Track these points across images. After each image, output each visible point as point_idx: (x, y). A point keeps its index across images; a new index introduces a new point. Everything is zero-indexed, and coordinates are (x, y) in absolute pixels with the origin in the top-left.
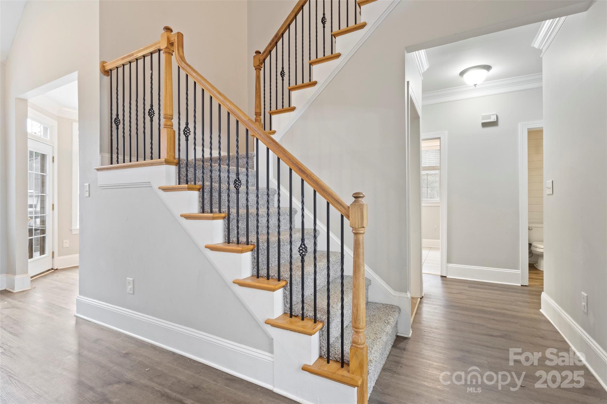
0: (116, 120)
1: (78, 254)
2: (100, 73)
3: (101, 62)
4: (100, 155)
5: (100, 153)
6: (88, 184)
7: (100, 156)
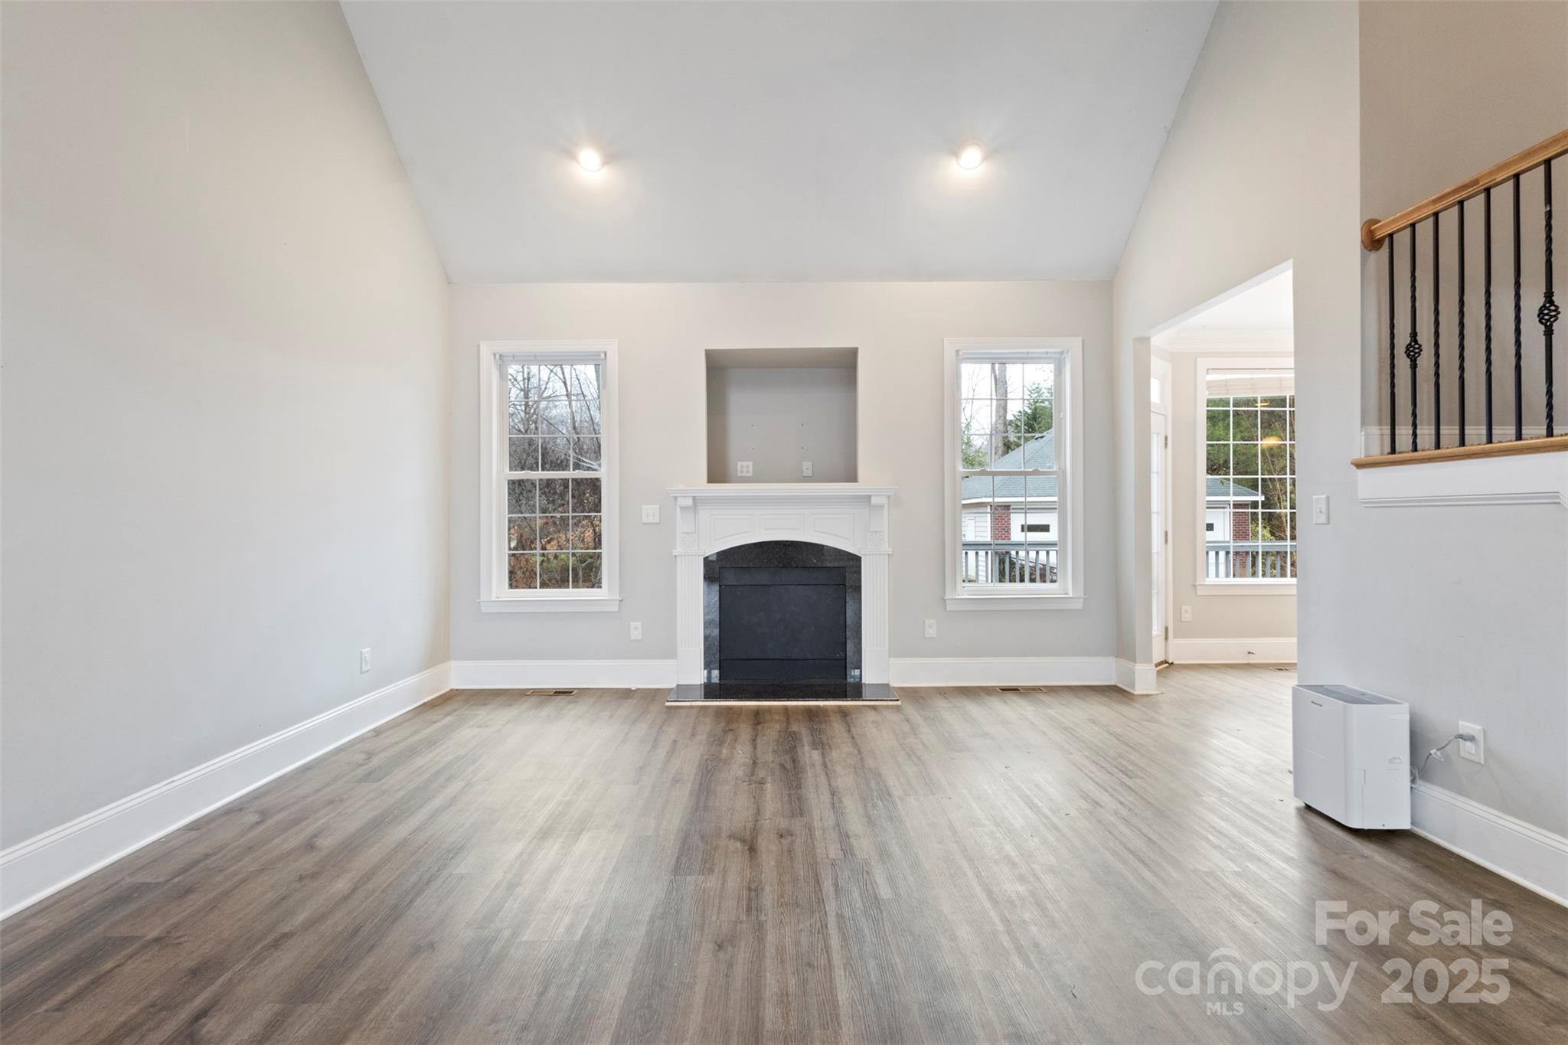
0: (1411, 349)
1: (1296, 639)
2: (1361, 249)
3: (1365, 223)
4: (1361, 431)
5: (1362, 427)
6: (1324, 496)
7: (1363, 433)
